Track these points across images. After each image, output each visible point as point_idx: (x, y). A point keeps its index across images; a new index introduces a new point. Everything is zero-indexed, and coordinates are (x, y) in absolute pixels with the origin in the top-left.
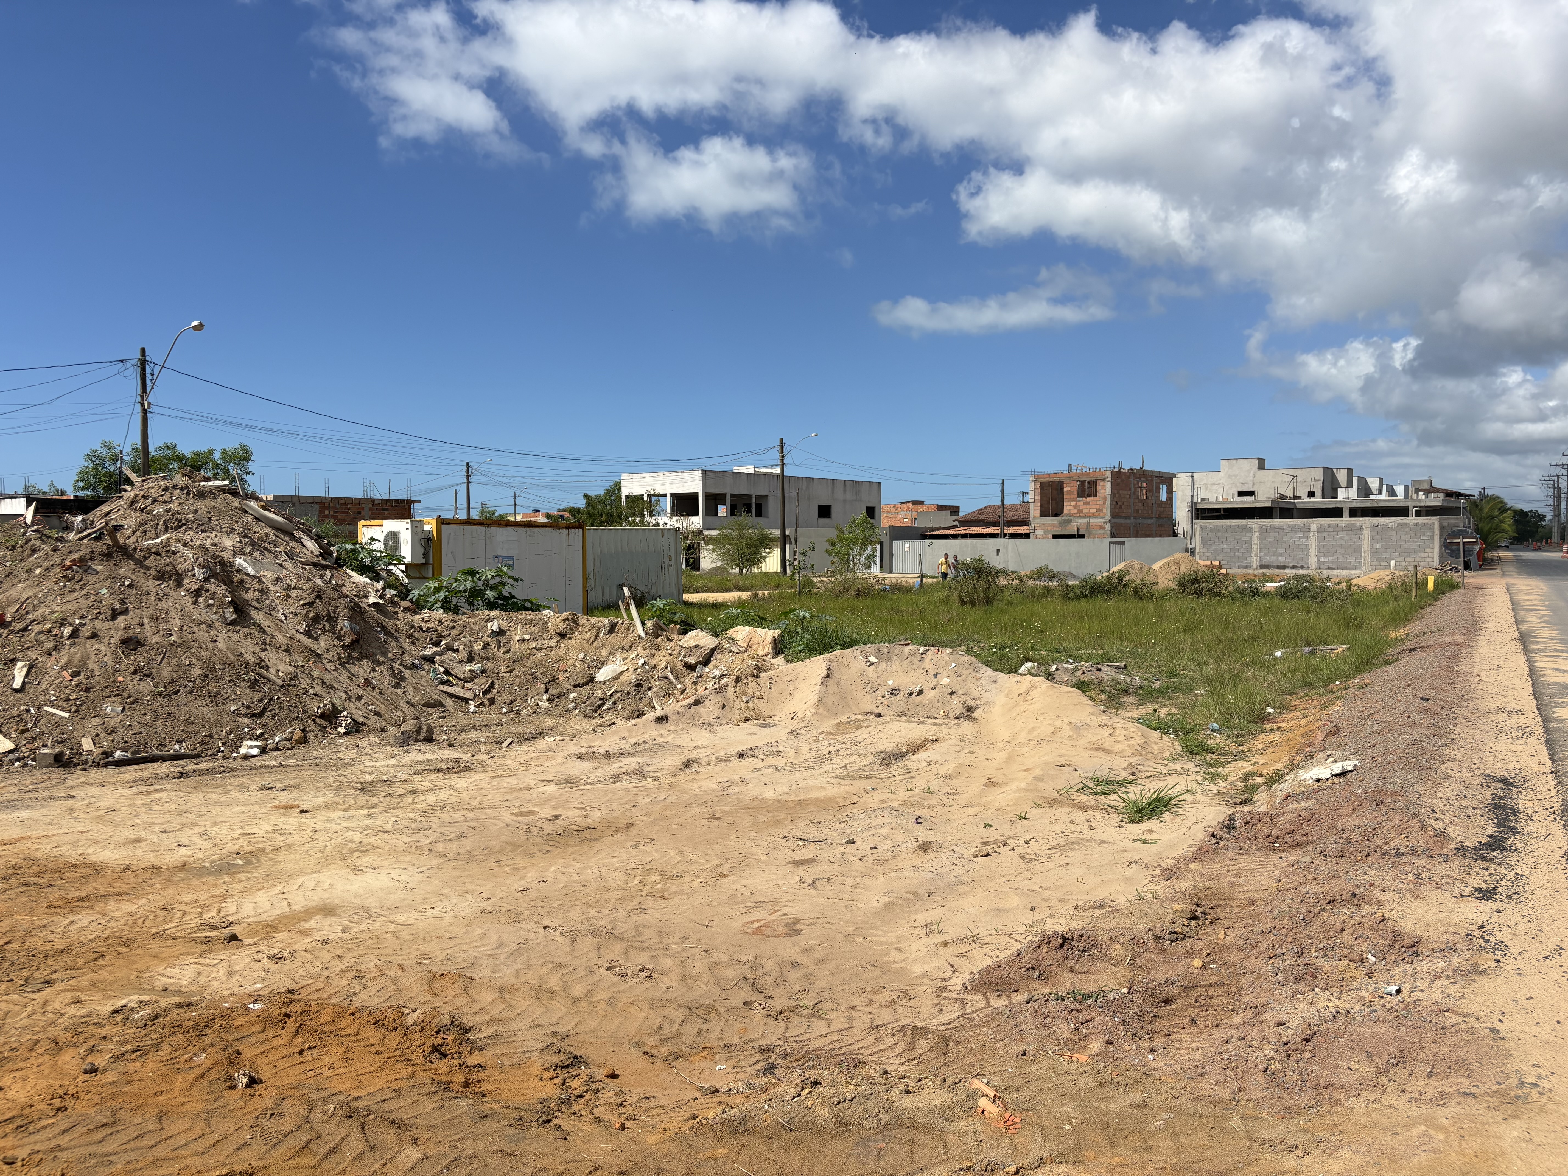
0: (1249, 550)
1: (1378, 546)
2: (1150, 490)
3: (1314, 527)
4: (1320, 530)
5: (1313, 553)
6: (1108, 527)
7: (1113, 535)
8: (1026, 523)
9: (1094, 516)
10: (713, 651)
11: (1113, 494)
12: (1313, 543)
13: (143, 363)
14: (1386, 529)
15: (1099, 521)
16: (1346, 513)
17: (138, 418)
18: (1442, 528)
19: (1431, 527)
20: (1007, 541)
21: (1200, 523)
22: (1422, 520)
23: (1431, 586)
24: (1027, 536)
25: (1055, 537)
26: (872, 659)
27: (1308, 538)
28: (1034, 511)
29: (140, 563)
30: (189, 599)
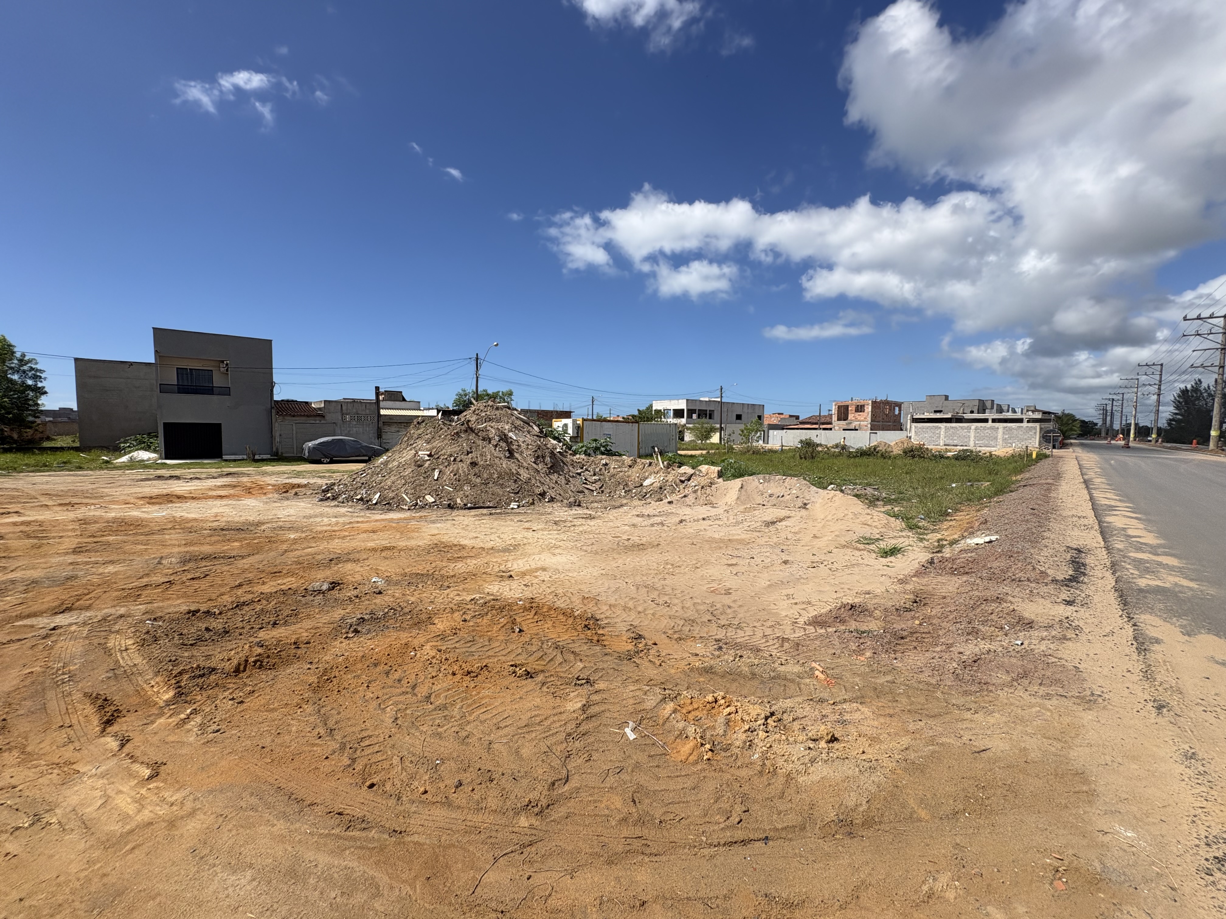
0: (939, 437)
1: (1007, 436)
2: (890, 410)
3: (973, 427)
4: (976, 429)
5: (972, 439)
6: (869, 426)
7: (871, 430)
8: (830, 423)
9: (863, 421)
10: (692, 475)
11: (872, 412)
12: (972, 434)
13: (477, 359)
14: (1011, 429)
15: (865, 423)
16: (990, 421)
17: (475, 379)
18: (1041, 429)
19: (1035, 428)
20: (821, 431)
21: (914, 425)
22: (1030, 425)
23: (1034, 456)
24: (831, 429)
25: (844, 430)
26: (761, 481)
27: (969, 432)
28: (835, 418)
29: (477, 434)
30: (493, 448)
